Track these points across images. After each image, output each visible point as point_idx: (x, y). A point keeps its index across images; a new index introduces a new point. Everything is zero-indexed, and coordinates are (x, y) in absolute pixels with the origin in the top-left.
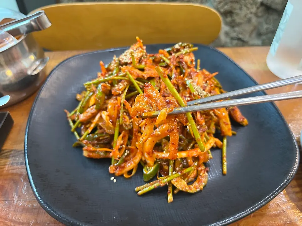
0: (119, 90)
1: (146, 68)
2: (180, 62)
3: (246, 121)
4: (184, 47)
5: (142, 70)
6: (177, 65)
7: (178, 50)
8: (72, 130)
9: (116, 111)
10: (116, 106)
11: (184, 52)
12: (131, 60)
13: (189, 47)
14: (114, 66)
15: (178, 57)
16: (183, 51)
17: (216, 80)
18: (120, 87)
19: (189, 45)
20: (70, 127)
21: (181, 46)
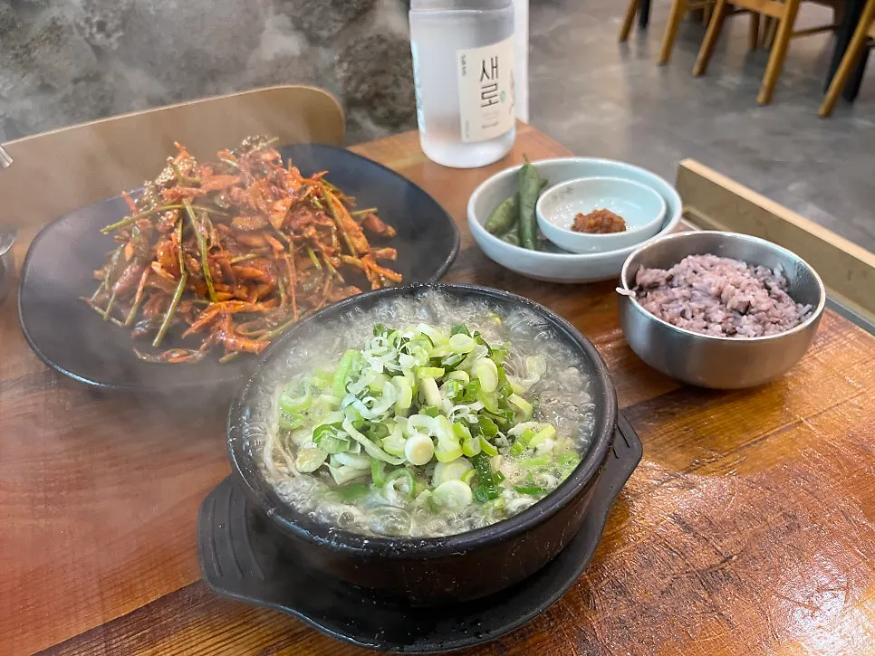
0: (169, 221)
1: (202, 183)
2: (257, 164)
3: (391, 231)
4: (257, 142)
5: (197, 185)
6: (254, 167)
7: (248, 148)
8: (105, 317)
9: (173, 256)
10: (172, 248)
11: (259, 148)
12: (176, 175)
13: (266, 141)
14: (148, 194)
15: (251, 157)
16: (257, 148)
17: (331, 185)
18: (170, 217)
19: (263, 137)
20: (101, 316)
21: (251, 141)
